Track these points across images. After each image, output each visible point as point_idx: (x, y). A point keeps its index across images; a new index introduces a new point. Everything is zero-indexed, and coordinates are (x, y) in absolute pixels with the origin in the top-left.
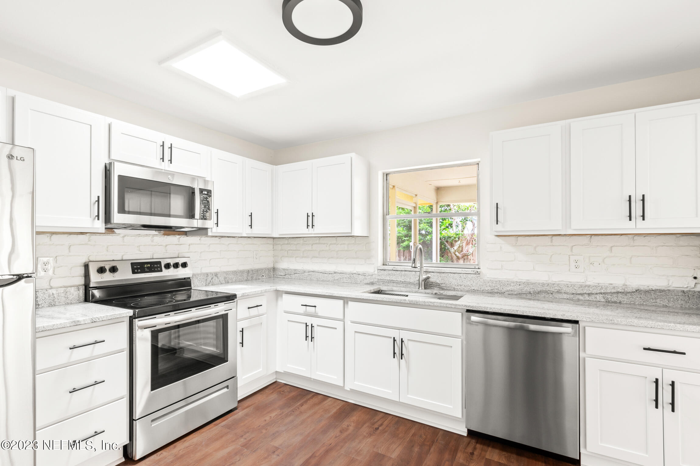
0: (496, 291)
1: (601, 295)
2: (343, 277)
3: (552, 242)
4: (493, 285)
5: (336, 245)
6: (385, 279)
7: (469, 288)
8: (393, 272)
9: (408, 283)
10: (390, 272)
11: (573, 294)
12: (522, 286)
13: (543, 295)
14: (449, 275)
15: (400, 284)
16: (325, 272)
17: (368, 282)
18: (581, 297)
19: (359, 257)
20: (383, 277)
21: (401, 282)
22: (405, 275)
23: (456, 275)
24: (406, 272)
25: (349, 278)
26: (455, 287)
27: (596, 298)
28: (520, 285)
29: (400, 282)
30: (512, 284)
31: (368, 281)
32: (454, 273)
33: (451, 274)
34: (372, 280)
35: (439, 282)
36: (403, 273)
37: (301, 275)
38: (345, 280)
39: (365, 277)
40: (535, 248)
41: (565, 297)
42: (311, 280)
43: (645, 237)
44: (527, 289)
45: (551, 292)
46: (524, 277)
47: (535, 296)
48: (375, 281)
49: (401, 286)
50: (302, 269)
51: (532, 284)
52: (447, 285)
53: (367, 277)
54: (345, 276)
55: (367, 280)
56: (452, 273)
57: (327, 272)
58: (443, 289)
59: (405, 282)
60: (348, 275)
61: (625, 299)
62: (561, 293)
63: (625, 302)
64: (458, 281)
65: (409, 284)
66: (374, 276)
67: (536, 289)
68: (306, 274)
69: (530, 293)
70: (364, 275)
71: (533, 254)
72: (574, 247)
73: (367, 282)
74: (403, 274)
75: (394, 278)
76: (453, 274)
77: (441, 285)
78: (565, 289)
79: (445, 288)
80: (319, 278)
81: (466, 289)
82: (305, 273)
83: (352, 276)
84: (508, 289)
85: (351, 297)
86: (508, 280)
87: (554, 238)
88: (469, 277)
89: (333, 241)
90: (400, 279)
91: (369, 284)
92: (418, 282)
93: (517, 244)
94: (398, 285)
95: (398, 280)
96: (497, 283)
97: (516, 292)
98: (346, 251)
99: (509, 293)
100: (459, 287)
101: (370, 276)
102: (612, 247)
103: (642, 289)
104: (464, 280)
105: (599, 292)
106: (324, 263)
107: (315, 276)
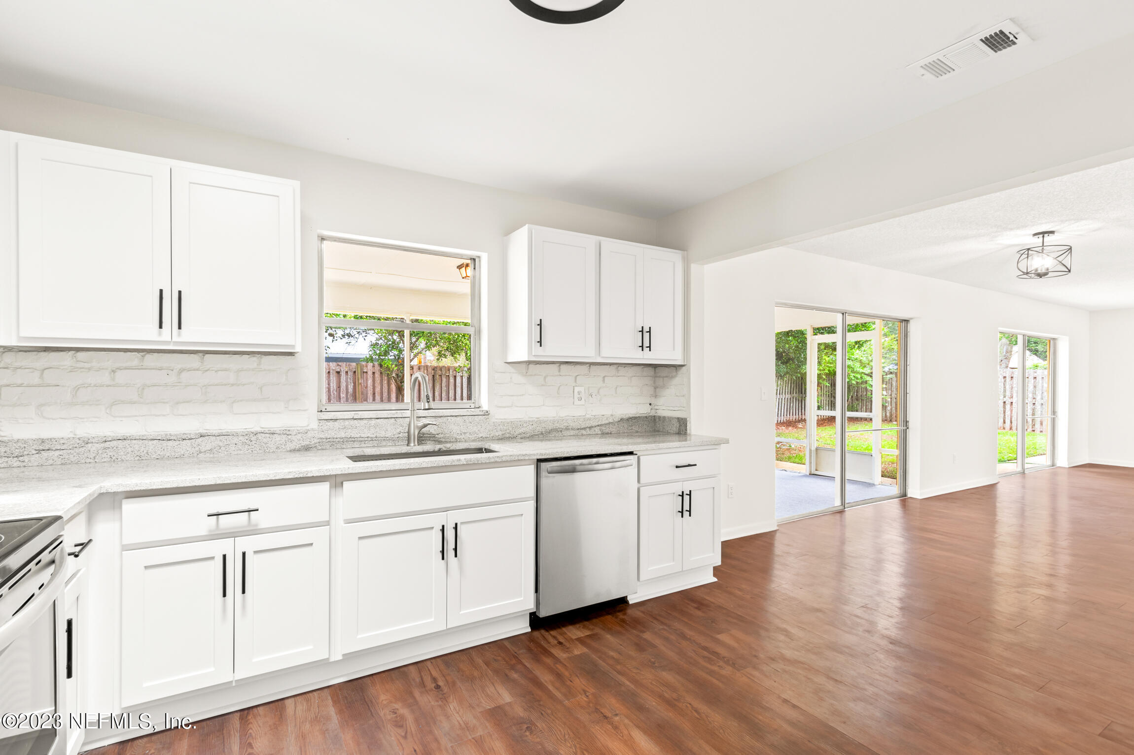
0: (508, 435)
1: (599, 428)
2: (229, 443)
3: (559, 371)
4: (505, 428)
5: (200, 372)
6: (335, 437)
7: (476, 435)
8: (352, 422)
9: (382, 439)
10: (347, 423)
11: (578, 429)
12: (535, 426)
13: (554, 434)
14: (449, 420)
15: (366, 442)
16: (168, 437)
17: (297, 447)
18: (584, 432)
19: (269, 398)
20: (331, 434)
21: (369, 439)
22: (375, 426)
23: (459, 418)
24: (379, 420)
25: (244, 444)
26: (458, 437)
27: (595, 431)
28: (532, 425)
29: (366, 439)
30: (525, 425)
31: (295, 445)
32: (456, 416)
33: (452, 418)
34: (305, 443)
35: (434, 432)
36: (373, 422)
37: (72, 451)
38: (233, 449)
39: (290, 437)
40: (545, 378)
41: (572, 434)
42: (113, 460)
43: (624, 367)
44: (539, 429)
45: (561, 430)
46: (536, 414)
47: (547, 437)
48: (313, 442)
49: (369, 445)
50: (69, 436)
51: (545, 422)
52: (447, 435)
53: (293, 438)
54: (235, 440)
55: (294, 443)
56: (453, 416)
57: (176, 435)
58: (440, 442)
59: (376, 437)
60: (241, 438)
61: (614, 429)
62: (569, 429)
63: (614, 432)
64: (462, 427)
65: (384, 440)
66: (310, 435)
67: (547, 428)
68: (93, 448)
69: (542, 434)
70: (286, 433)
71: (542, 385)
72: (578, 377)
73: (293, 448)
74: (372, 425)
75: (354, 434)
76: (455, 418)
77: (436, 436)
78: (572, 424)
79: (443, 440)
80: (147, 453)
81: (473, 437)
82: (90, 445)
83: (253, 438)
84: (521, 431)
85: (354, 472)
86: (521, 420)
87: (563, 367)
88: (476, 420)
89: (193, 361)
90: (366, 433)
91: (299, 450)
92: (407, 434)
93: (527, 374)
94: (363, 445)
95: (363, 435)
96: (509, 424)
97: (529, 434)
98: (233, 385)
99: (521, 436)
100: (463, 436)
101: (300, 435)
102: (604, 377)
103: (625, 418)
104: (469, 424)
105: (597, 424)
106: (159, 416)
107: (130, 450)
